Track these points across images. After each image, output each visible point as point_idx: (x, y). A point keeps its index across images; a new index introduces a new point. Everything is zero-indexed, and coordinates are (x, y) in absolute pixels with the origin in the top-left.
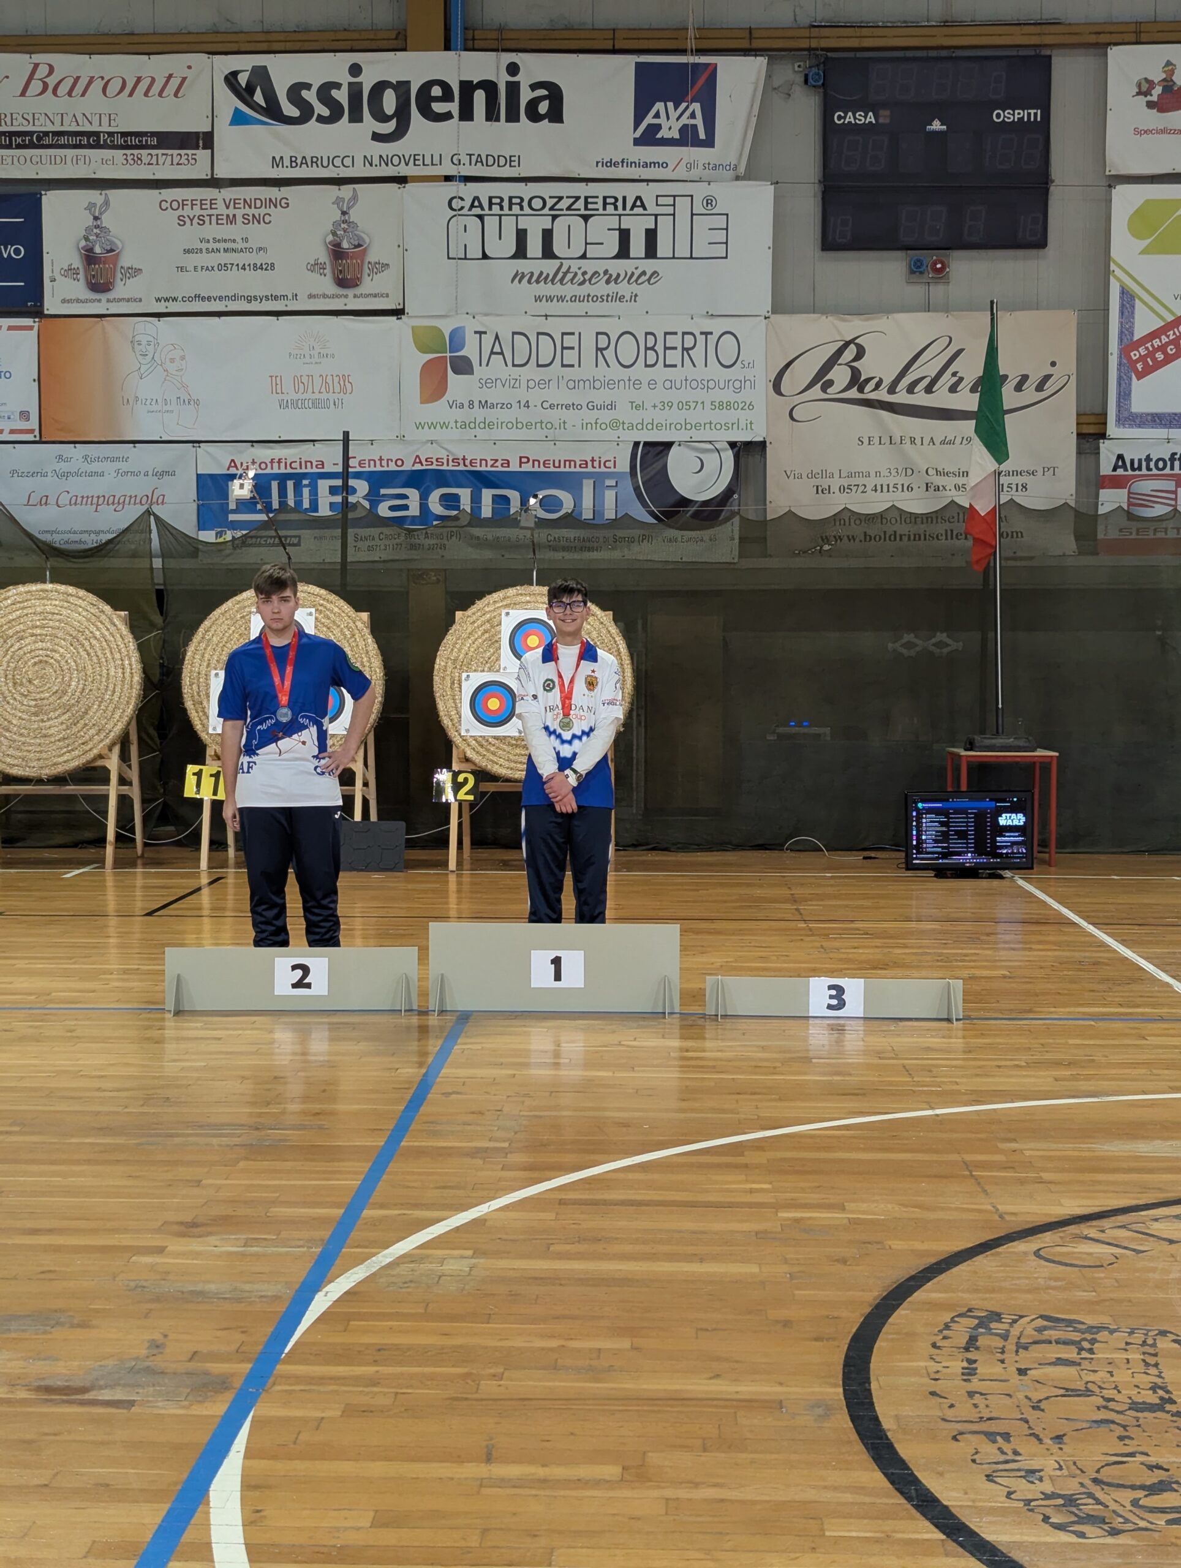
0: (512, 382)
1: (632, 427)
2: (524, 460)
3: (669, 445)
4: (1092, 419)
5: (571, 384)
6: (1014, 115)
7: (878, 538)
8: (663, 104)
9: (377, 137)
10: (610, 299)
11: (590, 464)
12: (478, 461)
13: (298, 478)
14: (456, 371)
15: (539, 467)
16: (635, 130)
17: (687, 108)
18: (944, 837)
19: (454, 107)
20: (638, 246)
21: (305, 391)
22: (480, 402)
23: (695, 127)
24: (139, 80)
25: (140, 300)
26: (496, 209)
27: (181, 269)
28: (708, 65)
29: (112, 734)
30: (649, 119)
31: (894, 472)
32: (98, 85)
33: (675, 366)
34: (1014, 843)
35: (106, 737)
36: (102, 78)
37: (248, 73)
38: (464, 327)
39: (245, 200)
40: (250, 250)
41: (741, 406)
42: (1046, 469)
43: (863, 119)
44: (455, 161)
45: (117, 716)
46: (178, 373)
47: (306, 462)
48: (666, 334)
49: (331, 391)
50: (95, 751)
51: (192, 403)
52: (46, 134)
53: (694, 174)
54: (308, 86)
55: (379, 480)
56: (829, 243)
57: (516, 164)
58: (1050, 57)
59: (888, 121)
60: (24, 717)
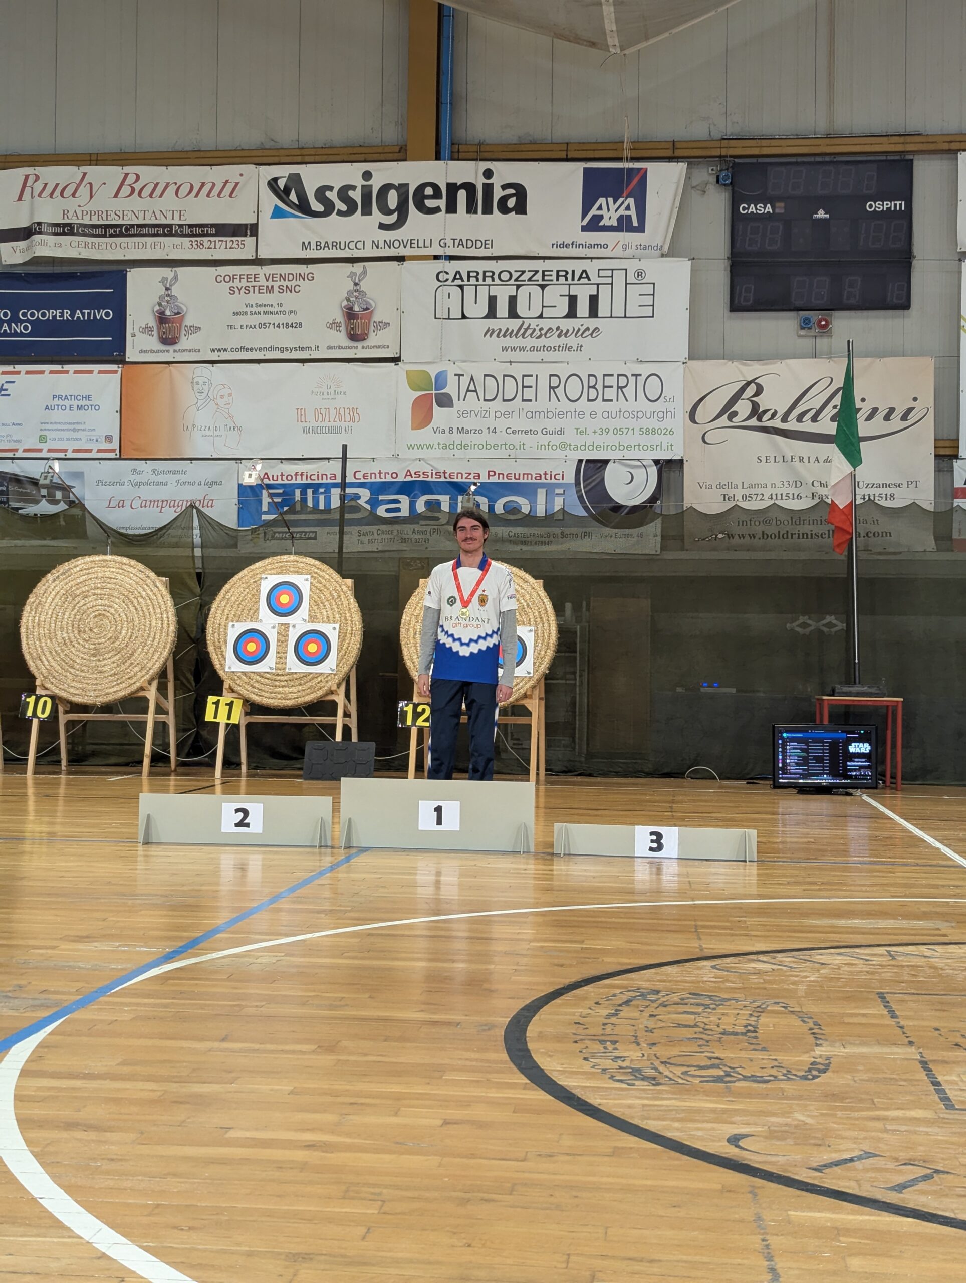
0: (483, 413)
1: (576, 448)
2: (492, 473)
3: (606, 462)
4: (947, 444)
5: (529, 415)
6: (883, 206)
7: (773, 537)
8: (604, 199)
9: (382, 226)
10: (561, 349)
11: (543, 476)
12: (456, 474)
13: (316, 487)
14: (440, 405)
15: (503, 478)
16: (583, 219)
17: (623, 203)
18: (804, 761)
19: (442, 203)
20: (583, 307)
21: (323, 420)
22: (458, 428)
23: (630, 216)
24: (203, 185)
25: (199, 351)
26: (473, 281)
27: (231, 327)
28: (639, 170)
29: (152, 671)
30: (594, 211)
31: (786, 484)
32: (172, 189)
33: (611, 401)
34: (861, 767)
35: (147, 673)
36: (176, 184)
37: (285, 179)
38: (446, 371)
39: (281, 275)
40: (284, 313)
41: (664, 432)
42: (910, 483)
43: (763, 210)
44: (442, 244)
45: (155, 657)
46: (226, 407)
47: (322, 475)
48: (605, 376)
49: (343, 420)
50: (138, 684)
51: (236, 429)
52: (132, 226)
53: (629, 252)
54: (331, 189)
55: (379, 488)
56: (736, 306)
57: (490, 246)
58: (912, 161)
59: (782, 211)
60: (86, 657)
